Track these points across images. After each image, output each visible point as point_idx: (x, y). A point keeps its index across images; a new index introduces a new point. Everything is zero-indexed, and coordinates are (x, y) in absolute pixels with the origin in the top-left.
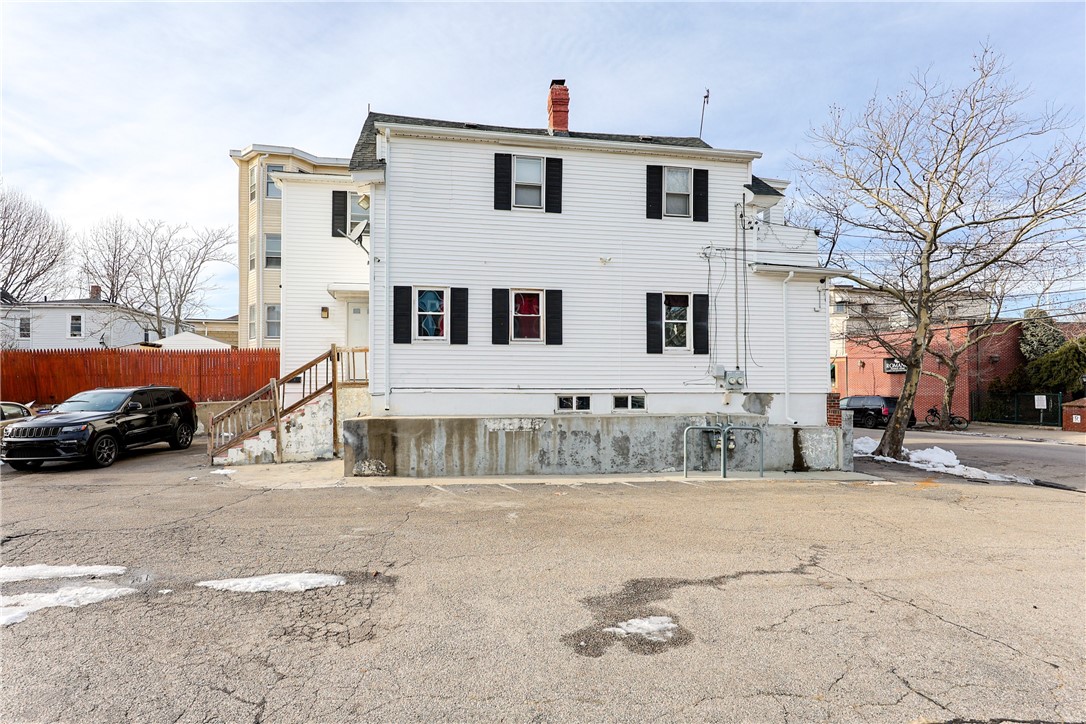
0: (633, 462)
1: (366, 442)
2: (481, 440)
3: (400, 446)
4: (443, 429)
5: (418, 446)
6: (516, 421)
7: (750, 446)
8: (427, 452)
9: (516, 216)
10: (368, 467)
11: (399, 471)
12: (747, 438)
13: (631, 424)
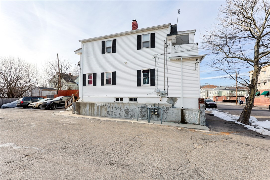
0: (129, 116)
1: (75, 107)
2: (95, 108)
3: (81, 108)
4: (88, 105)
5: (84, 108)
6: (102, 104)
7: (165, 114)
8: (85, 110)
9: (106, 55)
10: (76, 112)
11: (81, 114)
12: (164, 111)
13: (129, 105)
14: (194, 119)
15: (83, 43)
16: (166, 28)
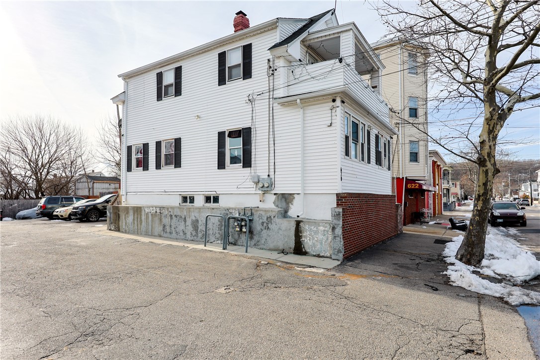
0: (200, 235)
1: (112, 215)
2: (143, 217)
3: (120, 218)
4: (132, 211)
5: (125, 218)
6: (154, 208)
7: (264, 231)
8: (128, 221)
9: (165, 102)
10: (113, 227)
11: (120, 230)
12: (263, 225)
13: (200, 212)
14: (321, 243)
15: (127, 81)
16: (273, 29)
